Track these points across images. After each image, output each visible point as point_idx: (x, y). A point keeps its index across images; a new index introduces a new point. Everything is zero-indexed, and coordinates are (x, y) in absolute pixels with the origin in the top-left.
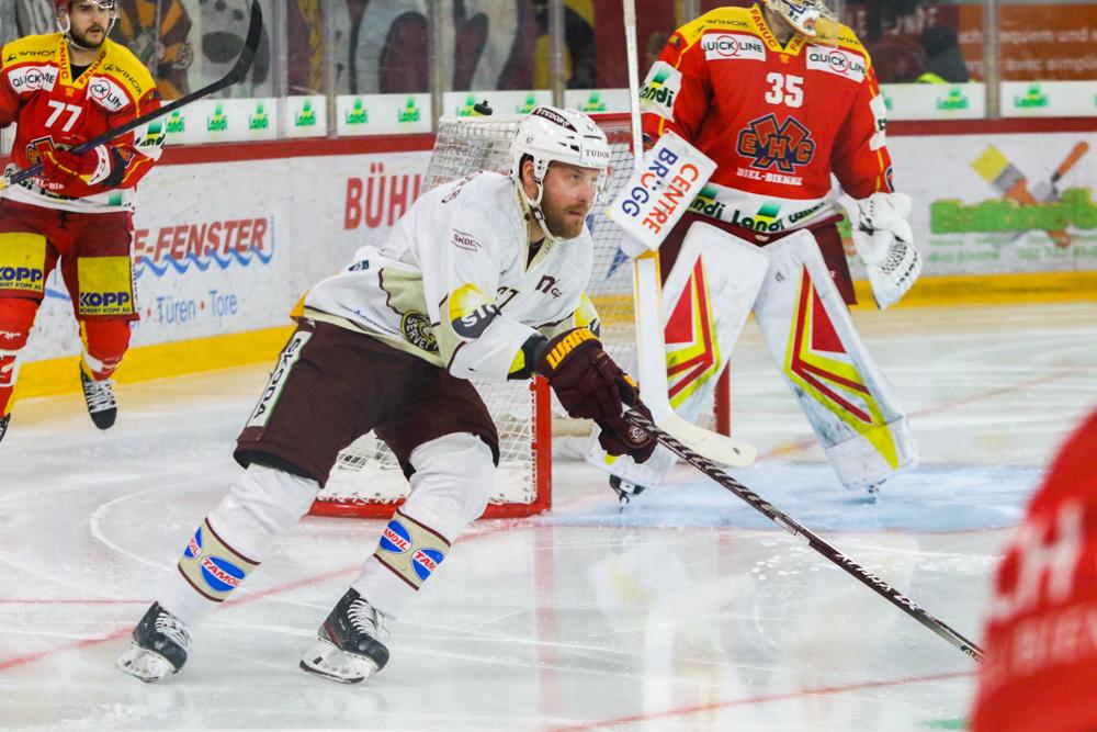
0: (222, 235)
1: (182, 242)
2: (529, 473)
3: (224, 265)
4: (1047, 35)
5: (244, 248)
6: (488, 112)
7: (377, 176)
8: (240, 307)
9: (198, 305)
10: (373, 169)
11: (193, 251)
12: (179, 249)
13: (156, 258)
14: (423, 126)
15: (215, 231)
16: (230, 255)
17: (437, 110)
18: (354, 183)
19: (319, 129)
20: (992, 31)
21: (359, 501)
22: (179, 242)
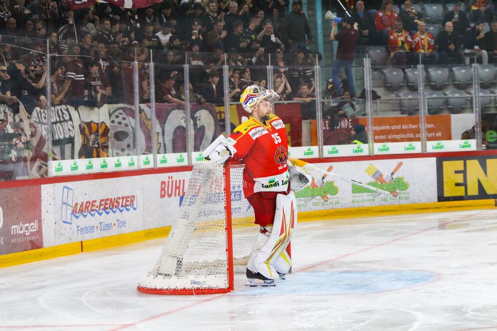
0: (120, 201)
1: (108, 204)
2: (226, 278)
3: (121, 211)
4: (388, 127)
5: (127, 205)
6: (209, 159)
7: (170, 180)
8: (127, 225)
9: (113, 224)
10: (169, 178)
11: (111, 207)
12: (107, 206)
13: (99, 210)
14: (185, 163)
15: (118, 200)
16: (123, 208)
17: (189, 158)
18: (163, 183)
19: (151, 166)
20: (370, 127)
21: (170, 289)
22: (106, 204)
